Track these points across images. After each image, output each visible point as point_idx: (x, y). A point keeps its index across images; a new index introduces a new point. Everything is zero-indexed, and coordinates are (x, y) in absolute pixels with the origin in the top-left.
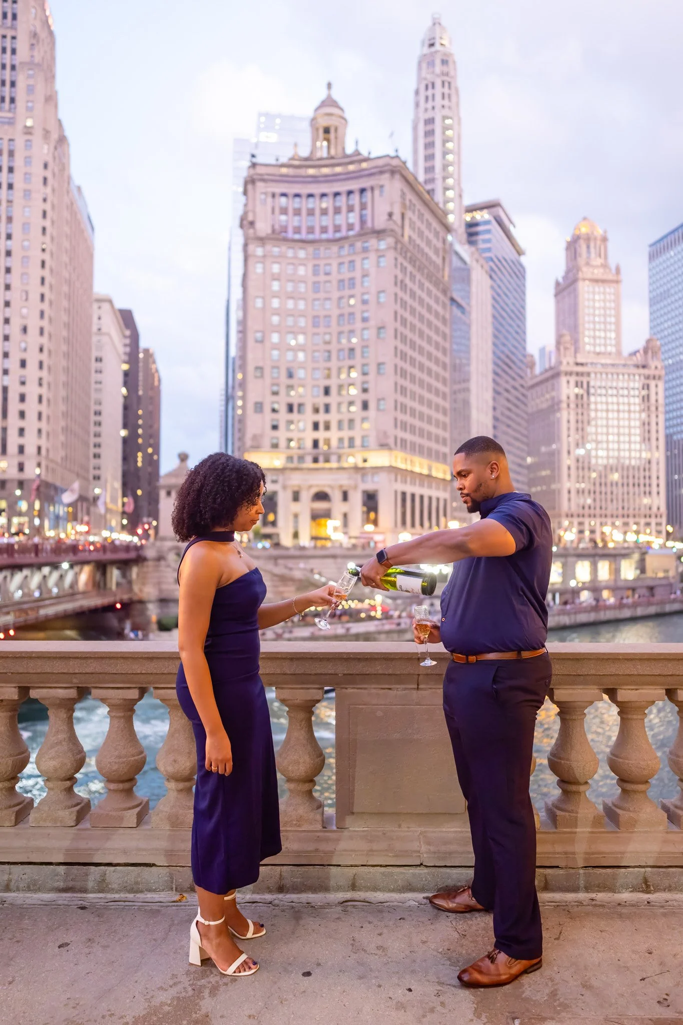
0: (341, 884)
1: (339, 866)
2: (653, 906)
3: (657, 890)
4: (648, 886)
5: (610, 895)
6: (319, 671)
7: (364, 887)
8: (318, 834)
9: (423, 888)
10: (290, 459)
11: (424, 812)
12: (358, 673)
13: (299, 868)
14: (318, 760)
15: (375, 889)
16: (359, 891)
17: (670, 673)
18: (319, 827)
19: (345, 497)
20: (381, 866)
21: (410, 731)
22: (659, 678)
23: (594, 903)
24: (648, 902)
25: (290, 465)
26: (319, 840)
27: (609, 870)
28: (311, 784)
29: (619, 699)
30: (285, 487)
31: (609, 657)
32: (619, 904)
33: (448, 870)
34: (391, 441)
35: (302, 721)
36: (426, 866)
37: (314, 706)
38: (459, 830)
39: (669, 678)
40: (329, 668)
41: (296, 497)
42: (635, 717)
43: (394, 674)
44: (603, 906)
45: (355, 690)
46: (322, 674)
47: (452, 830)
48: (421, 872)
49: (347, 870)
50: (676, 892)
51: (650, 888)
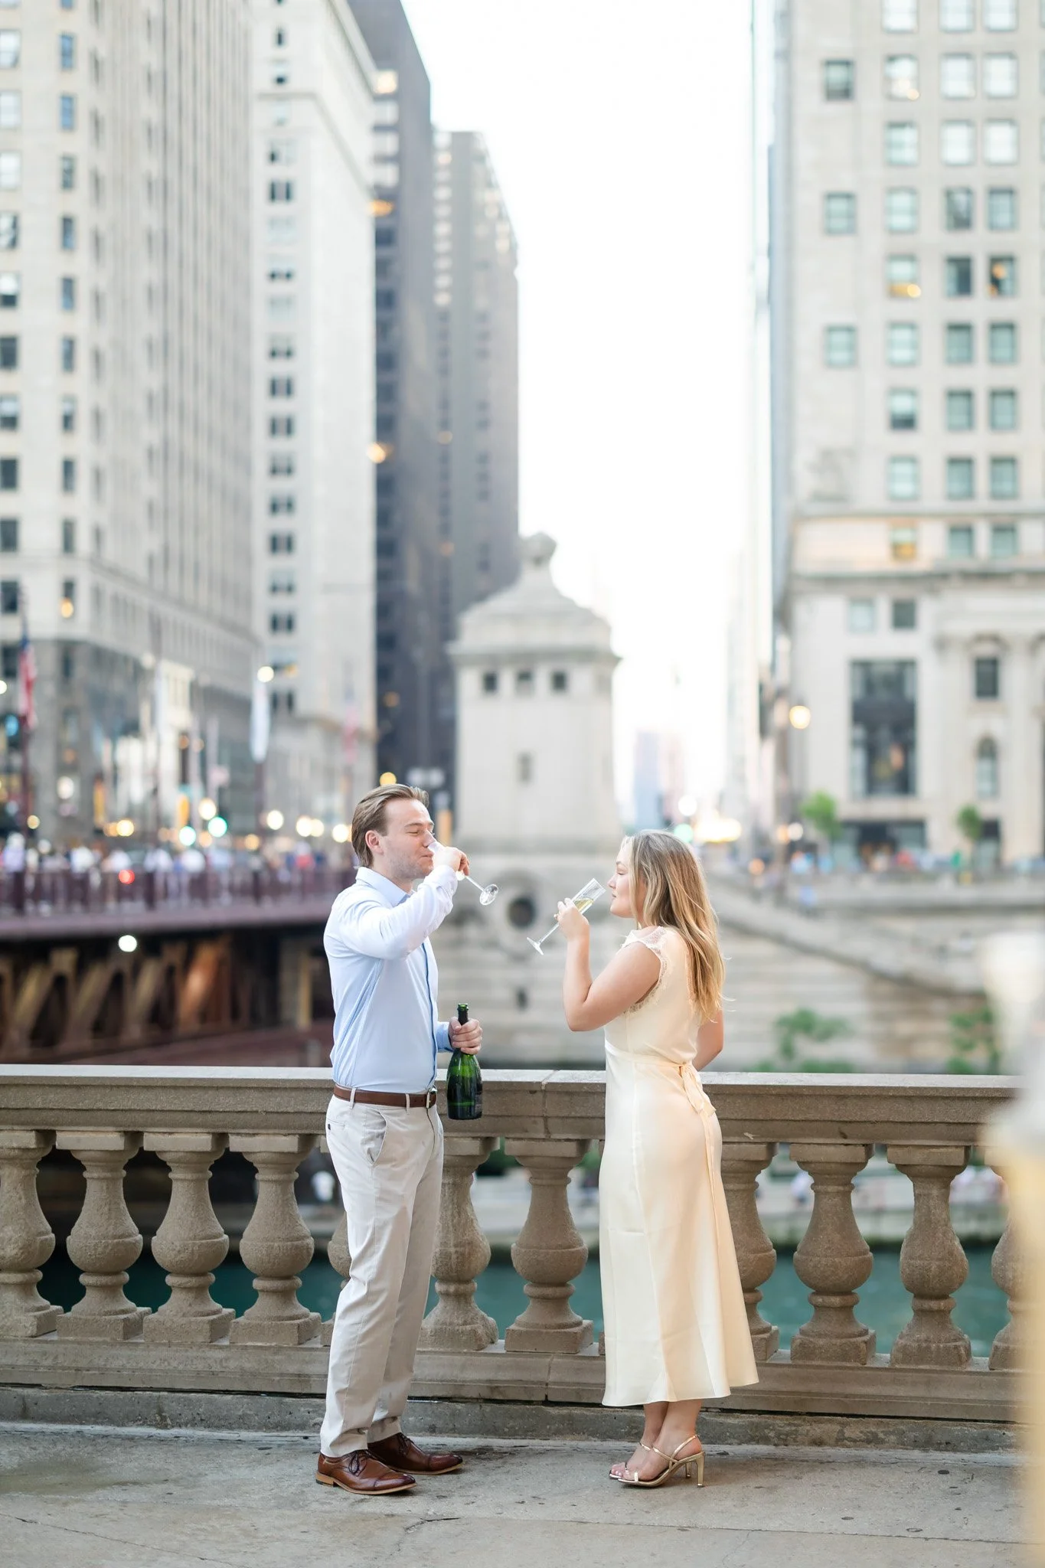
3: (176, 1424)
4: (163, 1419)
5: (110, 1427)
27: (110, 1393)
50: (203, 1428)
51: (166, 1421)
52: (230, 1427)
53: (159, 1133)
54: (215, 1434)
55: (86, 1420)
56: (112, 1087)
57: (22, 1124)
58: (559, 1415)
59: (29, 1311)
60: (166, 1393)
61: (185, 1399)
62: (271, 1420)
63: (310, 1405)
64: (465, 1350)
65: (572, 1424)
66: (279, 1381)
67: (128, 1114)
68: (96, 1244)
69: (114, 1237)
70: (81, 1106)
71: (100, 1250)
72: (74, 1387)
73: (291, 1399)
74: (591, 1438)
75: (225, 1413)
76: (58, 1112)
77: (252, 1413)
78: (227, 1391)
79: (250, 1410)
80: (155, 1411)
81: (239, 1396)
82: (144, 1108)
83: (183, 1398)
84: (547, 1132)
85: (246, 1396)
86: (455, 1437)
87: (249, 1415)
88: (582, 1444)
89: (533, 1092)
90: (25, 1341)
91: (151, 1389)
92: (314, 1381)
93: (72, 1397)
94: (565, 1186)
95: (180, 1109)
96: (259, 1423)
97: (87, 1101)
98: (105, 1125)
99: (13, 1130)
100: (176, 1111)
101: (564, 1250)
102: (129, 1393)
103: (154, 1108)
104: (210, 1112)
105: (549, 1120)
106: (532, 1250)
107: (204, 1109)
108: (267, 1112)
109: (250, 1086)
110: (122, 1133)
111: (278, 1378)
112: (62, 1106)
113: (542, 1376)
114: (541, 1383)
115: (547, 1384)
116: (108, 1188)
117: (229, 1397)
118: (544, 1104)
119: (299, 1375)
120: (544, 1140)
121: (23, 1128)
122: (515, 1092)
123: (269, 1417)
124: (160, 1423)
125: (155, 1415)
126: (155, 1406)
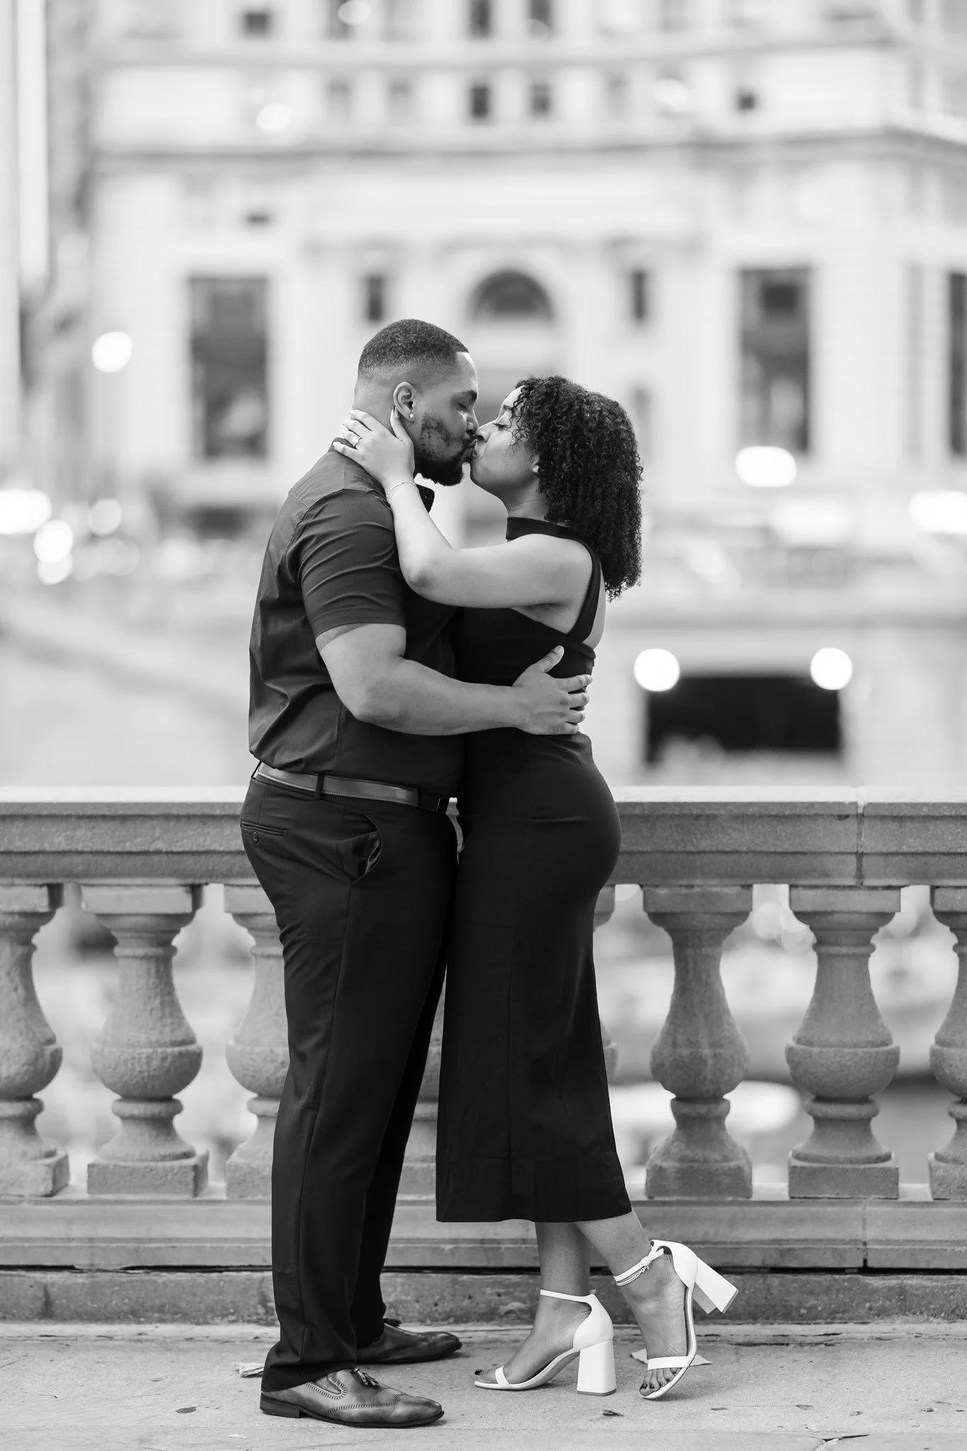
5: (185, 1327)
55: (145, 1317)
56: (178, 817)
57: (29, 876)
58: (884, 1288)
59: (36, 1158)
63: (501, 1284)
64: (730, 1199)
65: (904, 1300)
66: (452, 1251)
67: (203, 859)
68: (150, 1058)
69: (174, 1044)
70: (128, 846)
71: (155, 1063)
73: (471, 1276)
74: (932, 1318)
76: (89, 857)
77: (409, 1298)
80: (254, 1301)
84: (860, 875)
85: (400, 1274)
86: (726, 1324)
88: (920, 1328)
89: (842, 817)
90: (36, 1203)
92: (507, 1249)
93: (123, 1283)
94: (869, 956)
96: (420, 1313)
97: (139, 840)
98: (163, 875)
99: (12, 885)
101: (877, 1049)
102: (214, 1275)
105: (865, 859)
106: (832, 1050)
110: (188, 888)
111: (450, 1247)
112: (98, 846)
113: (857, 1232)
114: (855, 1242)
115: (865, 1244)
116: (157, 972)
118: (859, 835)
119: (483, 1241)
120: (851, 887)
121: (29, 881)
122: (815, 817)
123: (436, 1305)
124: (264, 1318)
125: (255, 1306)
126: (255, 1292)
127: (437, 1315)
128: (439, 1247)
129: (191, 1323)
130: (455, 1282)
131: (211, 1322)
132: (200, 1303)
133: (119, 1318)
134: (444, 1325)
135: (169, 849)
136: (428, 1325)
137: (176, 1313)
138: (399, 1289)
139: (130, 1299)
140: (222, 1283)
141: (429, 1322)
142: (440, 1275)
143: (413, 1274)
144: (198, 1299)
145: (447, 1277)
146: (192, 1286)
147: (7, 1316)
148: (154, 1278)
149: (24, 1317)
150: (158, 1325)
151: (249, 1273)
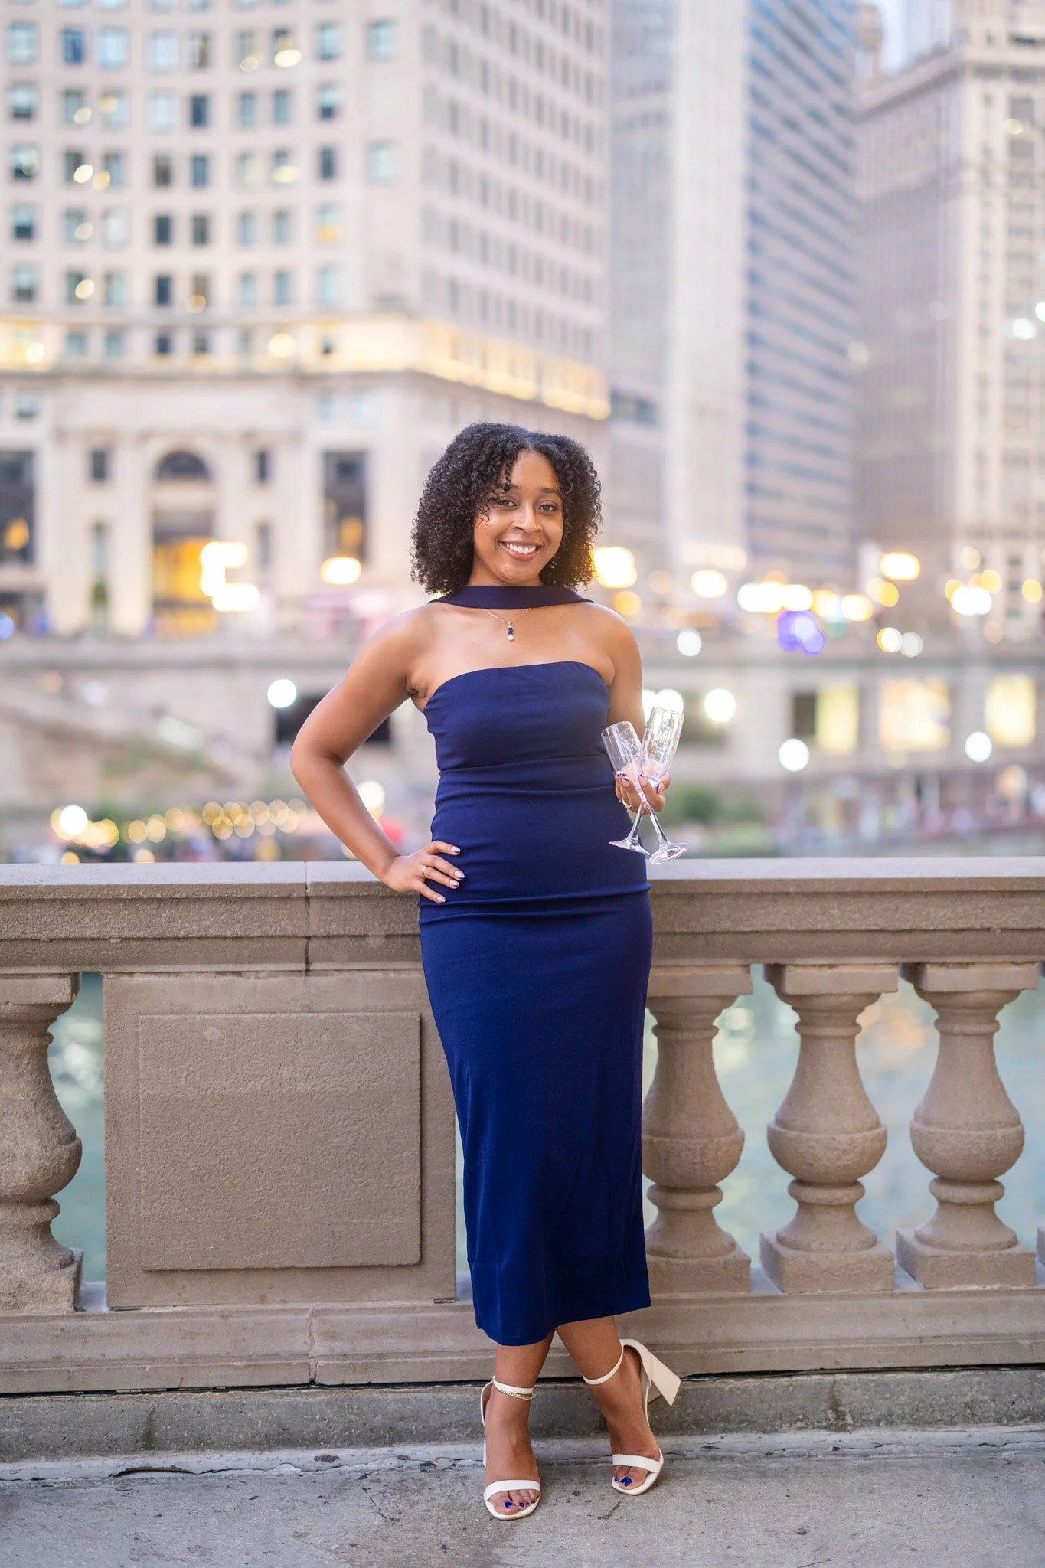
0: (119, 1434)
1: (114, 1392)
2: (846, 1455)
3: (860, 1423)
4: (840, 1416)
5: (753, 1437)
6: (59, 933)
7: (175, 1441)
8: (62, 1324)
9: (316, 1436)
10: (76, 337)
11: (322, 1264)
12: (156, 934)
13: (16, 1403)
14: (64, 1150)
15: (200, 1443)
16: (161, 1449)
17: (907, 927)
18: (65, 1306)
19: (263, 467)
20: (215, 1389)
21: (287, 1074)
22: (881, 939)
23: (710, 1453)
24: (836, 1449)
25: (75, 361)
26: (64, 1336)
27: (751, 1382)
28: (46, 1211)
29: (790, 988)
30: (61, 435)
31: (764, 890)
32: (768, 1454)
33: (375, 1394)
34: (411, 288)
35: (20, 1057)
36: (323, 1386)
37: (54, 1019)
38: (407, 1303)
39: (906, 938)
40: (88, 924)
41: (99, 468)
42: (829, 1031)
43: (248, 938)
44: (731, 1458)
45: (153, 979)
46: (66, 939)
47: (390, 1304)
48: (311, 1400)
49: (129, 1403)
50: (903, 1427)
51: (844, 1419)
52: (953, 1424)
53: (814, 966)
54: (929, 1434)
60: (845, 1377)
61: (878, 1384)
62: (1017, 1407)
66: (1030, 1347)
72: (690, 1377)
75: (943, 1400)
77: (986, 1397)
78: (947, 1366)
79: (983, 1394)
80: (824, 1406)
81: (964, 1373)
82: (803, 928)
83: (873, 1381)
85: (977, 1373)
87: (986, 1401)
91: (823, 1371)
95: (863, 927)
96: (996, 1412)
100: (857, 931)
102: (784, 1380)
103: (819, 927)
104: (910, 931)
107: (904, 927)
108: (1004, 930)
109: (981, 888)
111: (1028, 1342)
117: (950, 1376)
123: (1014, 1403)
124: (834, 1423)
125: (825, 1412)
126: (826, 1397)
127: (1014, 1414)
128: (1017, 1343)
129: (758, 1432)
130: (1033, 1379)
131: (780, 1430)
132: (768, 1410)
133: (682, 1429)
134: (1021, 1425)
135: (737, 929)
136: (1005, 1425)
137: (743, 1421)
138: (975, 1388)
139: (694, 1409)
140: (791, 1388)
141: (1005, 1422)
142: (1018, 1372)
143: (991, 1372)
144: (765, 1406)
145: (1026, 1374)
146: (760, 1393)
147: (563, 1431)
148: (720, 1386)
149: (580, 1432)
150: (724, 1435)
151: (820, 1377)
